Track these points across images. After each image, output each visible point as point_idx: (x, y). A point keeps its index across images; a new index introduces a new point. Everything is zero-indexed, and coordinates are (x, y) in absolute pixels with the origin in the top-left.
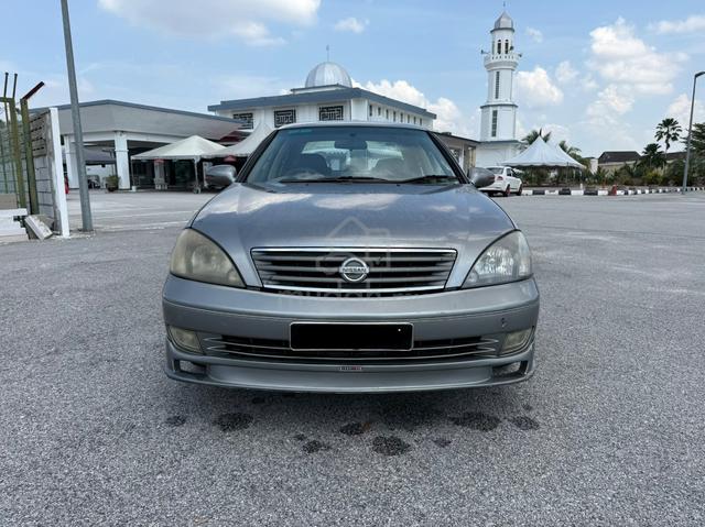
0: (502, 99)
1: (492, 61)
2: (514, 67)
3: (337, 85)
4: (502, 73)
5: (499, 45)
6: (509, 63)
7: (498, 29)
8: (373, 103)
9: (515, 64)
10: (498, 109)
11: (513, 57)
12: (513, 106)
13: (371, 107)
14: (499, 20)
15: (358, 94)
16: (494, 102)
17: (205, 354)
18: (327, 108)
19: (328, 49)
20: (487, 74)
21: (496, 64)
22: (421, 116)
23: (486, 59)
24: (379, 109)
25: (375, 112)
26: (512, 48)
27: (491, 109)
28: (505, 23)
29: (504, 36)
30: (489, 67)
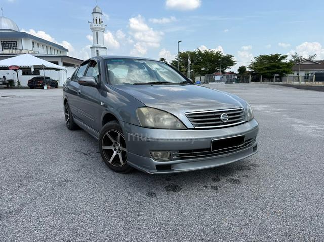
0: (100, 45)
1: (94, 27)
2: (104, 31)
3: (11, 30)
4: (99, 32)
5: (96, 20)
6: (101, 29)
7: (94, 12)
8: (34, 41)
9: (104, 29)
10: (99, 49)
11: (103, 26)
12: (105, 48)
13: (33, 43)
14: (95, 8)
15: (26, 36)
16: (96, 45)
17: (171, 160)
18: (6, 42)
19: (2, 9)
20: (92, 33)
21: (95, 28)
22: (61, 50)
23: (90, 25)
24: (38, 44)
25: (36, 46)
26: (102, 22)
27: (96, 49)
28: (98, 10)
29: (98, 16)
30: (92, 29)
